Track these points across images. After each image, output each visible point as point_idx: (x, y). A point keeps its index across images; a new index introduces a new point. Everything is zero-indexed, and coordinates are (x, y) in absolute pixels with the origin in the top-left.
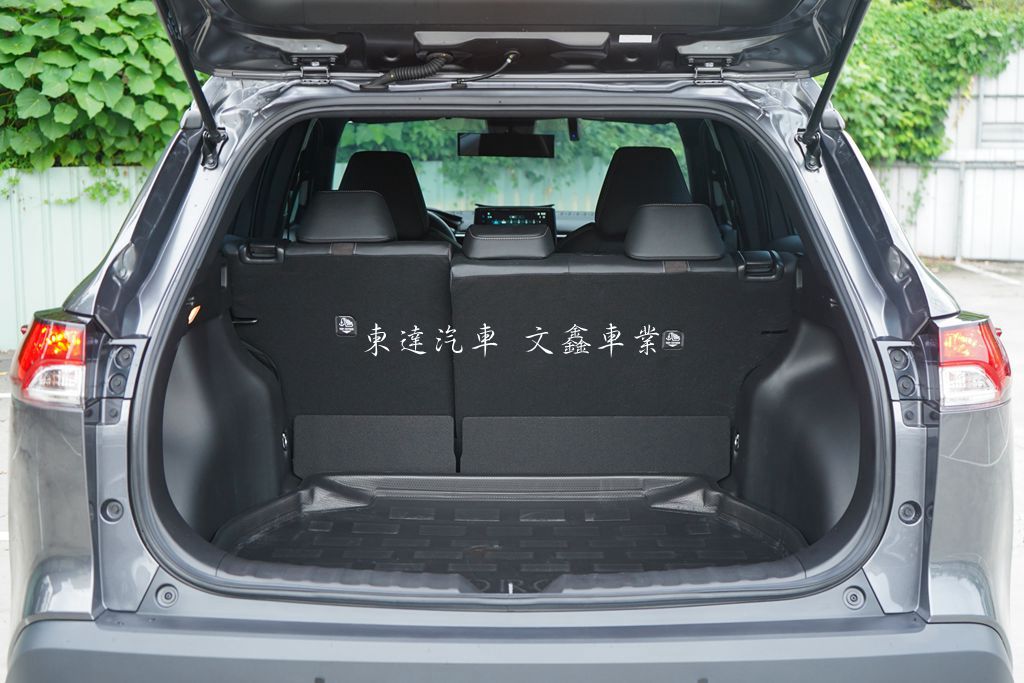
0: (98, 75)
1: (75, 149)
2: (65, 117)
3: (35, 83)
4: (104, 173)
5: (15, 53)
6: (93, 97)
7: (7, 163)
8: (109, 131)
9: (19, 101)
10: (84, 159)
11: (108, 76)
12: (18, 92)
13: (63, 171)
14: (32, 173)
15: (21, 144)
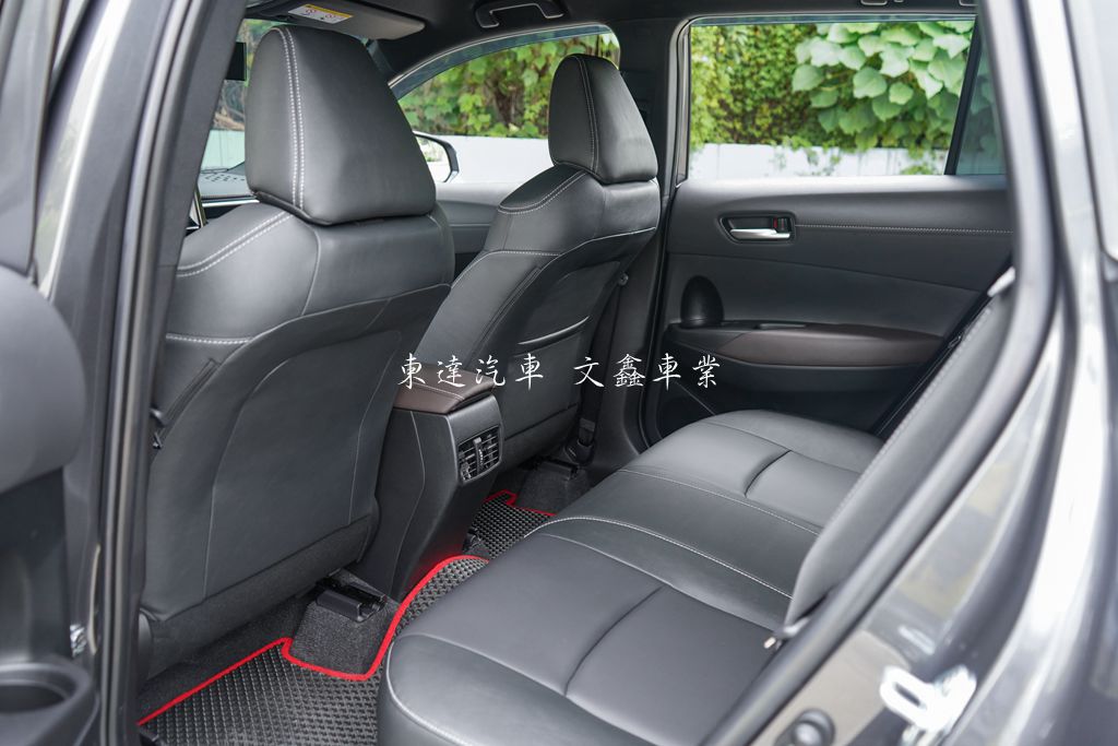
0: (941, 53)
1: (898, 131)
2: (900, 97)
3: (875, 62)
4: (921, 156)
5: (861, 31)
6: (932, 76)
7: (832, 142)
8: (938, 113)
9: (856, 80)
10: (904, 142)
11: (953, 53)
12: (855, 72)
13: (883, 152)
14: (852, 152)
15: (847, 124)
